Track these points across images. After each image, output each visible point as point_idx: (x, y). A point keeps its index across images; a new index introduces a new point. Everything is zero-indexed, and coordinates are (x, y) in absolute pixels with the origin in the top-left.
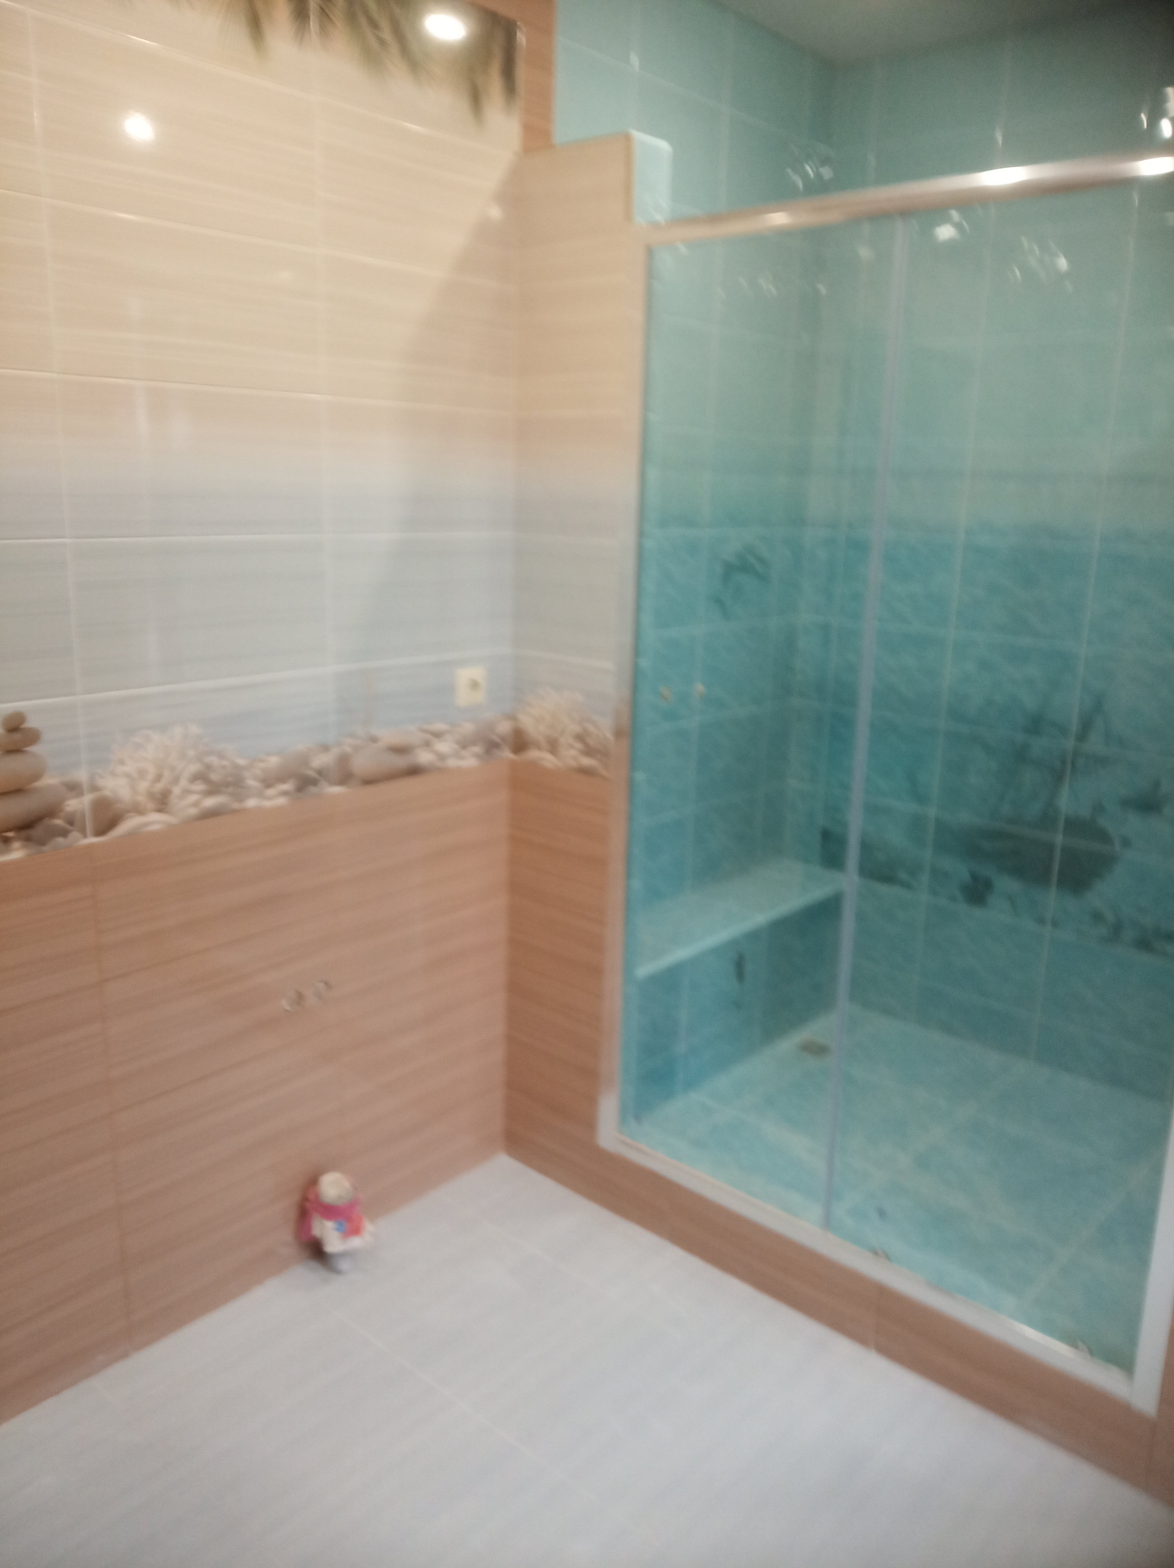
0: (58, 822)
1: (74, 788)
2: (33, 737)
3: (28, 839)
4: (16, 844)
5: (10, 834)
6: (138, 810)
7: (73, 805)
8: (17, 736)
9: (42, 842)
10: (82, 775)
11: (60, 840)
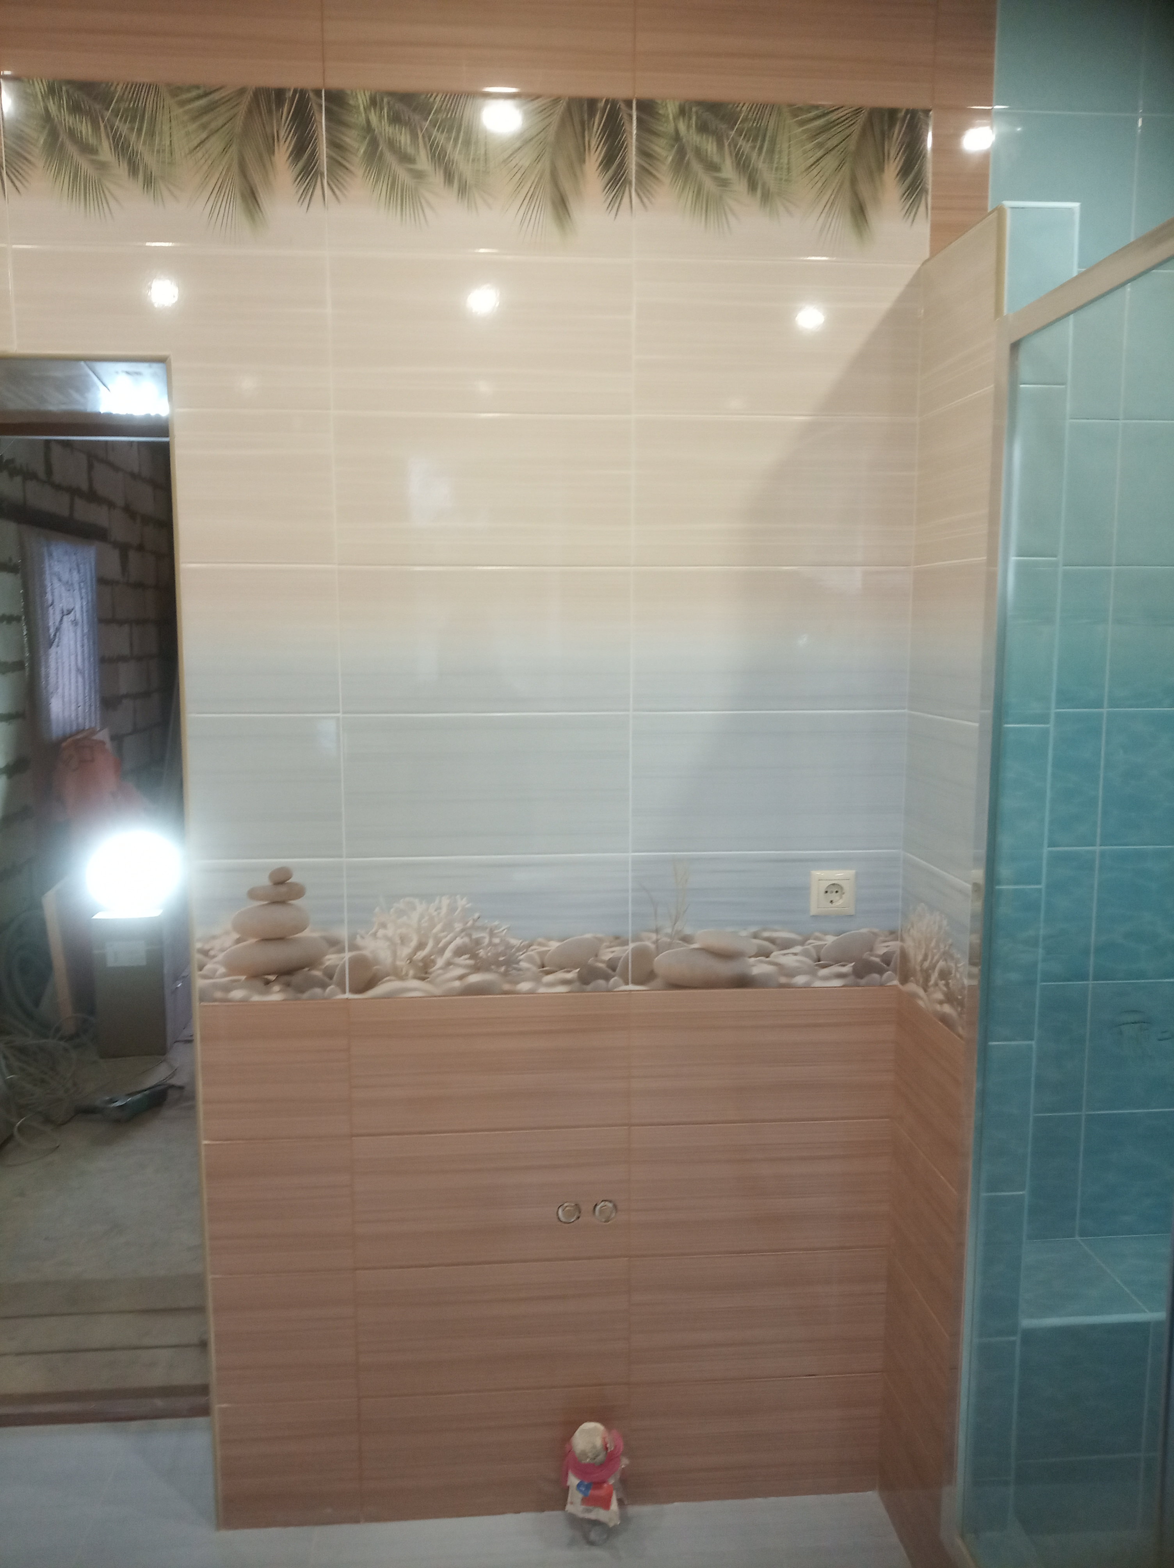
0: (317, 973)
1: (334, 944)
2: (298, 892)
3: (288, 985)
4: (276, 988)
5: (272, 978)
6: (398, 974)
7: (331, 959)
8: (283, 889)
9: (301, 990)
10: (343, 933)
11: (318, 991)
